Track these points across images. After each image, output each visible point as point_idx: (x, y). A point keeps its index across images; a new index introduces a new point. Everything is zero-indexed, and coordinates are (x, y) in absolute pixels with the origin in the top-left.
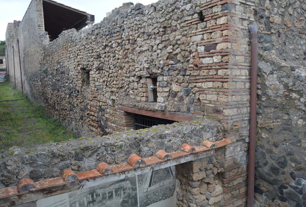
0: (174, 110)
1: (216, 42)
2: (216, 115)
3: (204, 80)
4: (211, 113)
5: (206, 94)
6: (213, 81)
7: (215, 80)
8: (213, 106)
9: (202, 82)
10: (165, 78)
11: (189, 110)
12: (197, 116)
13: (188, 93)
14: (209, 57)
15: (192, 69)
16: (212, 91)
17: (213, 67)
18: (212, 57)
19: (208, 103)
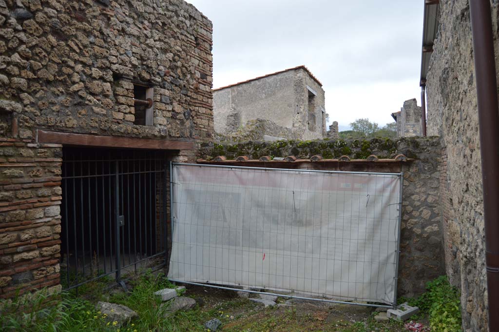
0: (178, 136)
1: (207, 73)
2: (208, 139)
3: (201, 105)
4: (205, 138)
5: (202, 119)
6: (206, 108)
7: (207, 107)
8: (206, 130)
9: (199, 107)
10: (167, 92)
11: (191, 135)
12: (197, 141)
13: (189, 115)
14: (203, 84)
15: (192, 91)
16: (206, 117)
17: (206, 95)
18: (205, 85)
19: (203, 128)
